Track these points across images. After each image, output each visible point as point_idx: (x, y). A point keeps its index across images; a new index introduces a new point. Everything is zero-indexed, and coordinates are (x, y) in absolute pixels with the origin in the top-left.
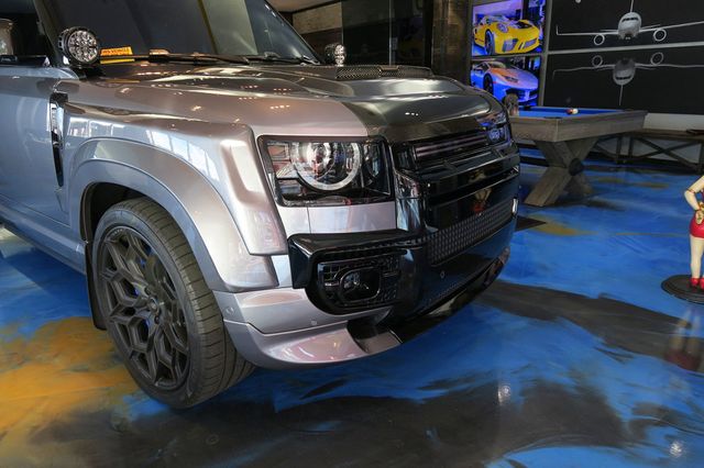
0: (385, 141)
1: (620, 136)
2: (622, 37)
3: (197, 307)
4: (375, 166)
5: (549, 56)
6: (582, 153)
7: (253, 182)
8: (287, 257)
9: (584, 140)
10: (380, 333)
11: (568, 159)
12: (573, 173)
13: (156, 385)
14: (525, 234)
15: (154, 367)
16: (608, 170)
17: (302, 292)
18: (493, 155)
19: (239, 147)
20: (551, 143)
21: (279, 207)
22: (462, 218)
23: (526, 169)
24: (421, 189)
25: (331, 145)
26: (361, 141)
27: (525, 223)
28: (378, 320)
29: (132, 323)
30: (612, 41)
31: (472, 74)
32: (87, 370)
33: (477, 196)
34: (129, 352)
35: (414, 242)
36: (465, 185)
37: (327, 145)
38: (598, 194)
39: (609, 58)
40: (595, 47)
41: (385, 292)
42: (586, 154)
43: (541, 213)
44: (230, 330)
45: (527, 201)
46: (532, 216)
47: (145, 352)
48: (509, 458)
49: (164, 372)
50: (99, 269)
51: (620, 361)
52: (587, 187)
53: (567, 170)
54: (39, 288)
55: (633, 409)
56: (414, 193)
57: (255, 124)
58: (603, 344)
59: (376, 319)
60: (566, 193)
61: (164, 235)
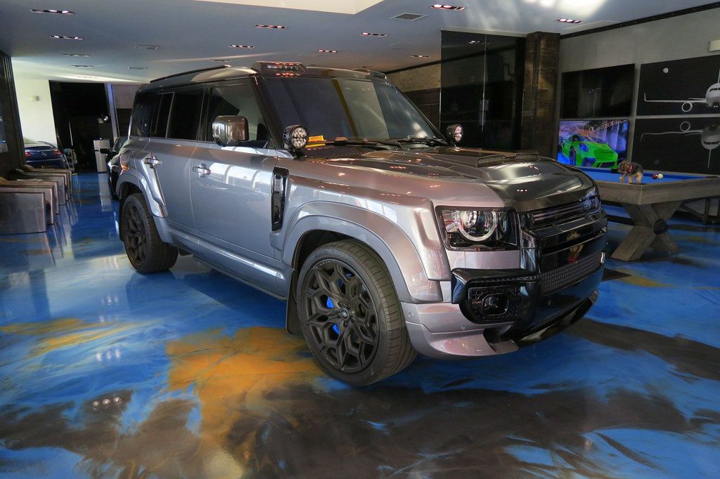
0: (515, 211)
1: (708, 199)
2: (710, 105)
3: (387, 313)
4: (505, 223)
5: (637, 120)
6: (666, 215)
7: (433, 234)
8: (450, 282)
9: (668, 203)
10: (502, 341)
11: (653, 218)
12: (658, 232)
13: (343, 369)
14: (611, 284)
15: (341, 358)
16: (695, 230)
17: (457, 306)
18: (587, 219)
19: (425, 213)
20: (636, 206)
21: (447, 251)
22: (560, 266)
23: (613, 226)
24: (537, 242)
25: (478, 212)
26: (498, 210)
27: (611, 275)
28: (503, 331)
29: (325, 327)
30: (700, 108)
31: (560, 135)
32: (283, 361)
33: (571, 249)
34: (320, 346)
35: (531, 278)
36: (563, 241)
37: (475, 212)
38: (683, 252)
39: (697, 124)
40: (682, 113)
41: (510, 312)
42: (670, 215)
43: (627, 266)
44: (409, 328)
45: (614, 255)
46: (619, 269)
47: (335, 347)
48: (598, 432)
49: (350, 360)
50: (303, 288)
51: (689, 382)
52: (672, 245)
53: (652, 229)
54: (222, 305)
55: (694, 412)
56: (532, 243)
57: (434, 198)
58: (675, 369)
59: (501, 331)
60: (652, 250)
61: (366, 265)
